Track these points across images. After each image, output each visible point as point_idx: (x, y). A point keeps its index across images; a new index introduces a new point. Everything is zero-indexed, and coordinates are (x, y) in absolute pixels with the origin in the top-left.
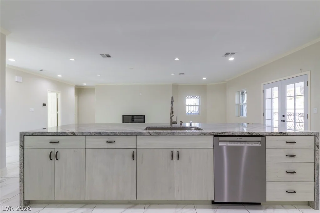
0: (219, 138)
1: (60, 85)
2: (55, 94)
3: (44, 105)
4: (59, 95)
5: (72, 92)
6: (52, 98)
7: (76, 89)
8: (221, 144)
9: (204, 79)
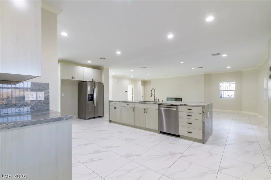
0: (160, 105)
1: (134, 81)
2: (131, 86)
3: (126, 92)
4: (133, 86)
5: (140, 83)
6: (130, 88)
7: (142, 82)
8: (161, 108)
9: (229, 67)
